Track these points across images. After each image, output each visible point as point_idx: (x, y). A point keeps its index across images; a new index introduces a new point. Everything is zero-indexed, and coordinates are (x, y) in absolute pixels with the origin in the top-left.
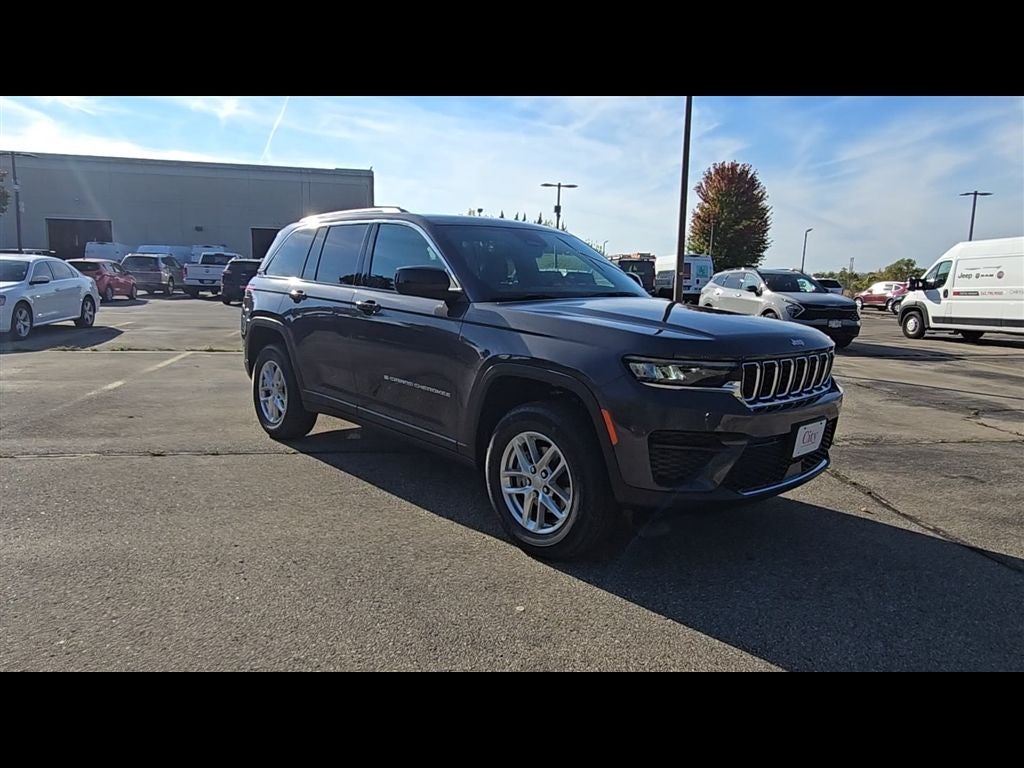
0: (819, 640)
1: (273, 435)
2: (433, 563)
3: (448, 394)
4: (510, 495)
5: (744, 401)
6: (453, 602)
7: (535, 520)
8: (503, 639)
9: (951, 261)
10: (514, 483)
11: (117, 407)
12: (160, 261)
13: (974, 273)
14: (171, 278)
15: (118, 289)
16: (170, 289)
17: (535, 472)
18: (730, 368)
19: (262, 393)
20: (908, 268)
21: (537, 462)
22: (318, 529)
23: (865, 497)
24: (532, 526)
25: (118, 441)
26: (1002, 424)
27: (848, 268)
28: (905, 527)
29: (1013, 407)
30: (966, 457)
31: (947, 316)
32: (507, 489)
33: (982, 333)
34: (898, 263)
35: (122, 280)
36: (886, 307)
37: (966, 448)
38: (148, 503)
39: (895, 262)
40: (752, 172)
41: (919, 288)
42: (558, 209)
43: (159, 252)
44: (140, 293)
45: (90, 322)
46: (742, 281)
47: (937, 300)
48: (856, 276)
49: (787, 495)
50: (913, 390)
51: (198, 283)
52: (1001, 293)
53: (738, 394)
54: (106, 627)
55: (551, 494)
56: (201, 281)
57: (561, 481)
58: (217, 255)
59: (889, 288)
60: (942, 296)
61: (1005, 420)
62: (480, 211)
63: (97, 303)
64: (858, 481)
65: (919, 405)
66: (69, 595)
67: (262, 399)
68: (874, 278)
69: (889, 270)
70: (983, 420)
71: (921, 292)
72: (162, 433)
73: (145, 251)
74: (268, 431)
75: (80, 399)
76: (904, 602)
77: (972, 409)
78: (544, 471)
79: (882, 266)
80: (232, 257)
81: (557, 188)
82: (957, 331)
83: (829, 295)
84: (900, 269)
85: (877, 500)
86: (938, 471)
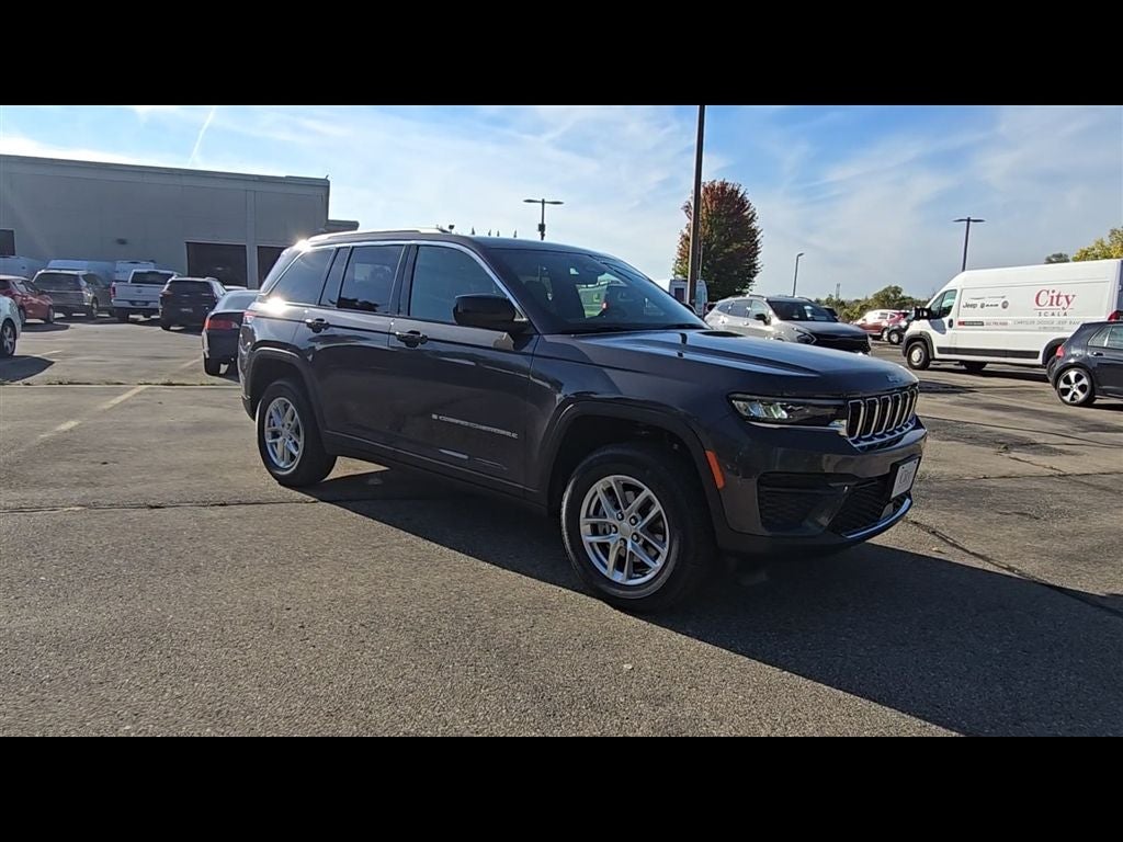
0: (940, 686)
1: (283, 481)
2: (516, 621)
3: (514, 435)
4: (591, 544)
5: (849, 440)
6: (554, 663)
7: (622, 571)
8: (622, 700)
9: (956, 290)
10: (595, 531)
11: (83, 451)
12: (81, 278)
13: (979, 303)
14: (94, 298)
15: (30, 311)
16: (94, 311)
17: (623, 518)
18: (835, 406)
19: (268, 434)
20: (896, 296)
21: (625, 508)
22: (374, 587)
23: (931, 537)
24: (619, 577)
25: (102, 491)
26: (1033, 458)
27: (834, 294)
28: (980, 566)
29: (1039, 441)
30: (1012, 492)
31: (953, 346)
32: (588, 538)
33: (984, 363)
34: (886, 290)
35: (35, 301)
36: (881, 337)
37: (1009, 484)
38: (165, 563)
39: (882, 289)
40: (741, 192)
41: (923, 318)
42: (542, 228)
43: (79, 268)
44: (57, 315)
45: (10, 352)
46: (749, 309)
47: (942, 330)
48: (843, 303)
49: (876, 540)
50: (938, 424)
51: (128, 305)
52: (1005, 324)
53: (843, 432)
54: (173, 707)
55: (641, 542)
56: (132, 302)
57: (653, 528)
58: (149, 273)
59: (883, 316)
60: (947, 326)
61: (1035, 454)
62: (451, 227)
63: (19, 327)
64: (917, 519)
65: (948, 440)
66: (114, 673)
67: (269, 441)
68: (865, 307)
69: (877, 297)
70: (1013, 455)
71: (926, 321)
72: (150, 481)
73: (56, 266)
74: (276, 477)
75: (33, 443)
76: (1007, 643)
77: (1002, 443)
78: (633, 517)
79: (869, 293)
80: (172, 275)
81: (541, 205)
82: (962, 362)
83: (838, 324)
84: (888, 297)
85: (944, 540)
86: (992, 506)
